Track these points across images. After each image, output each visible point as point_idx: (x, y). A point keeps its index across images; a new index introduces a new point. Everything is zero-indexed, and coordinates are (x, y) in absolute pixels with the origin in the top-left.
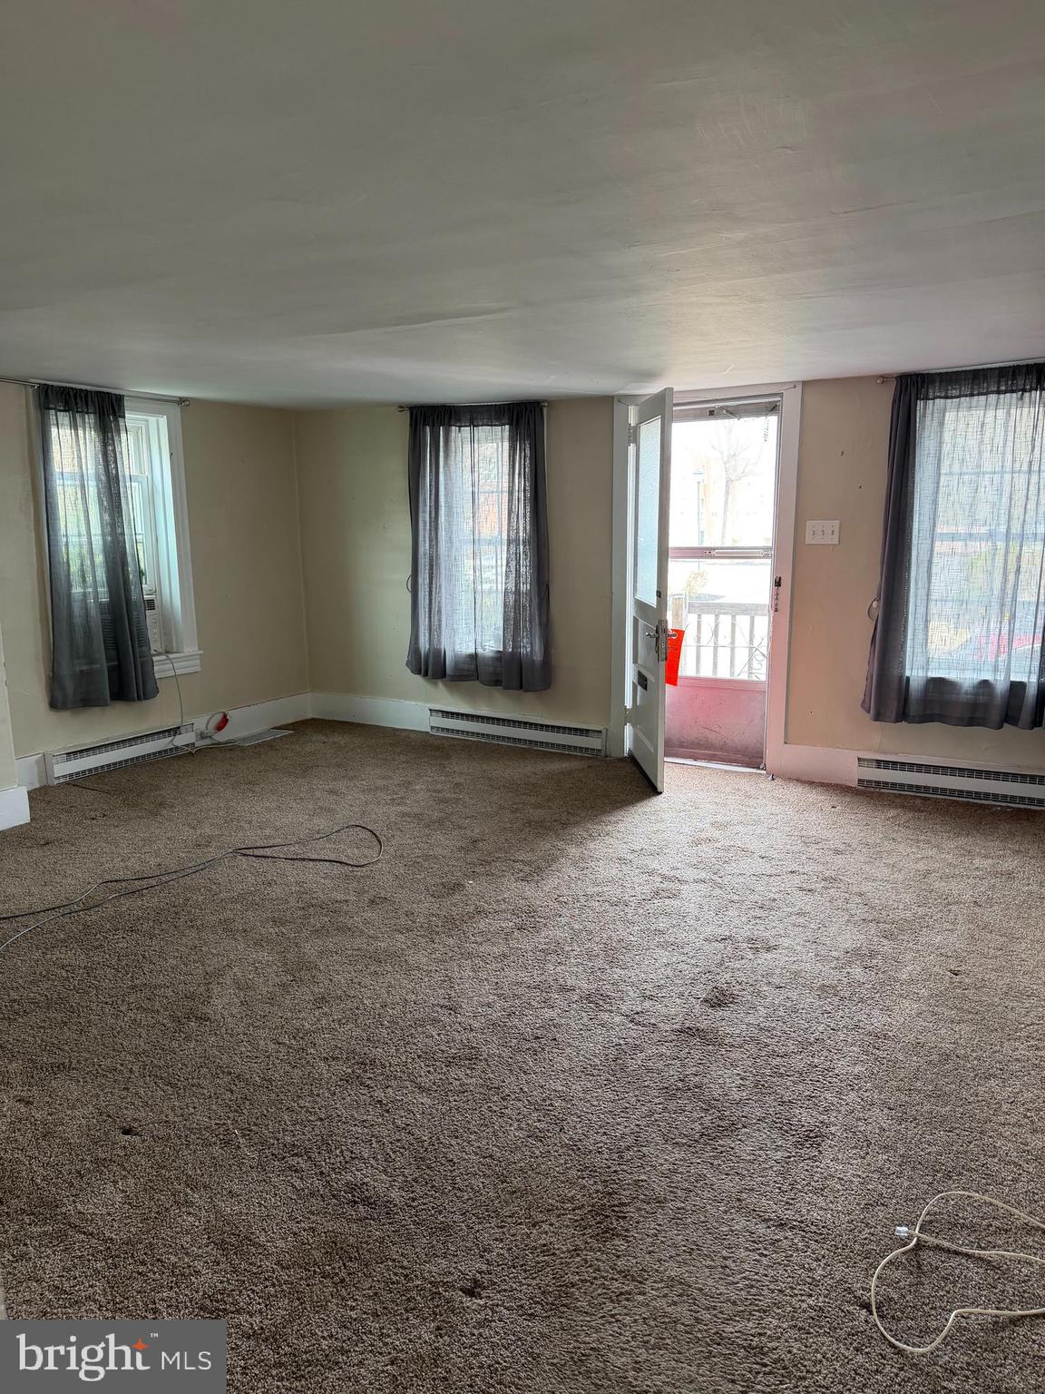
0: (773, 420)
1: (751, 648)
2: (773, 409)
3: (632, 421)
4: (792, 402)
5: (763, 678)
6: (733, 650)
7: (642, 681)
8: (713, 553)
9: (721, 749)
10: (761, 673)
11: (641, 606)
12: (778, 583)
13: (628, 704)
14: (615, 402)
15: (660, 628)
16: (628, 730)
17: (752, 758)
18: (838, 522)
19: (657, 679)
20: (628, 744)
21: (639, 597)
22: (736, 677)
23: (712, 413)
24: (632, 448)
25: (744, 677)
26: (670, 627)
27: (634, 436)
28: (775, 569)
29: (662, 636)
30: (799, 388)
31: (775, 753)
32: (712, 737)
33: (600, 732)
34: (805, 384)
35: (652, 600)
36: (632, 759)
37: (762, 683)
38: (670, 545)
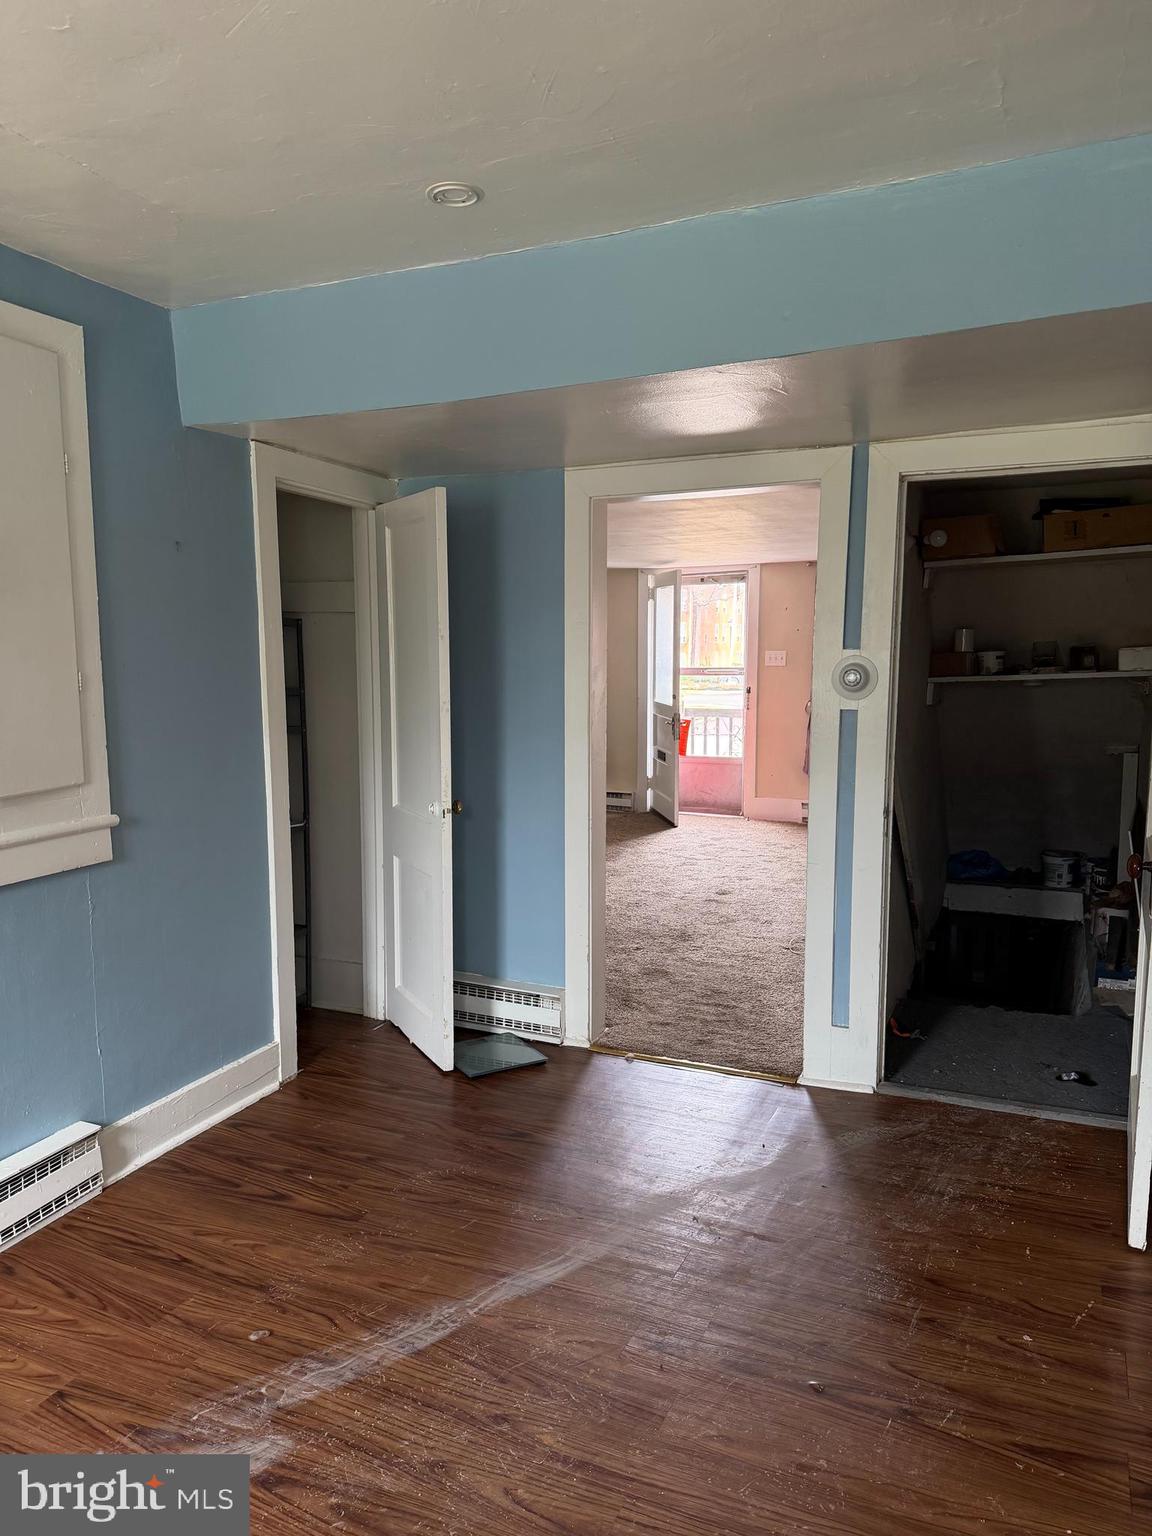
0: (742, 585)
1: (731, 736)
2: (743, 578)
3: (651, 584)
4: (754, 576)
5: (740, 755)
6: (718, 736)
7: (661, 755)
8: (706, 671)
9: (713, 806)
10: (738, 751)
11: (659, 707)
12: (749, 691)
13: (650, 774)
14: (640, 573)
15: (676, 718)
16: (650, 793)
17: (735, 810)
18: (784, 652)
19: (674, 754)
20: (649, 804)
21: (656, 700)
22: (721, 755)
23: (702, 580)
24: (651, 602)
25: (727, 755)
26: (681, 718)
27: (652, 595)
28: (748, 680)
29: (677, 724)
30: (759, 567)
31: (749, 804)
32: (706, 797)
33: (630, 794)
34: (762, 565)
35: (669, 702)
36: (653, 811)
37: (740, 759)
38: (681, 666)
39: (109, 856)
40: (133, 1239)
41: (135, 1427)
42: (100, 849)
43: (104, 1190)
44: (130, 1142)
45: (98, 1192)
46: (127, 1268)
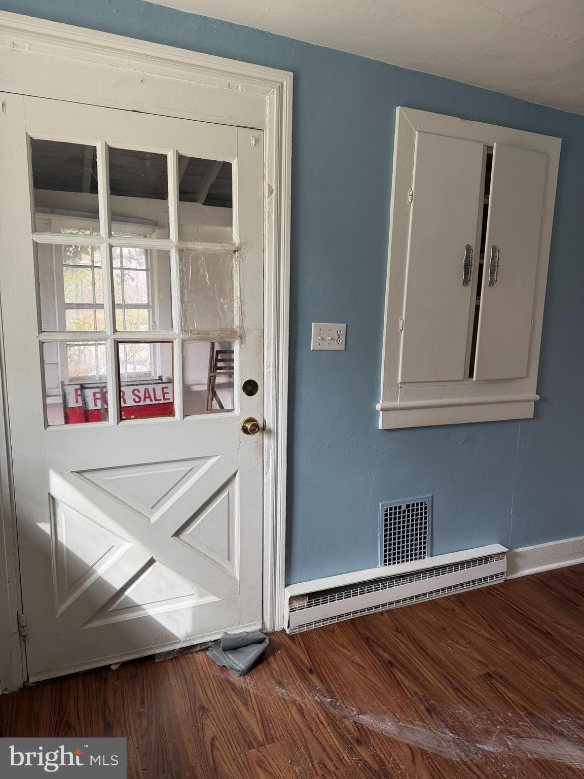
39: (532, 416)
40: (521, 611)
41: (527, 710)
42: (528, 411)
43: (505, 581)
44: (520, 562)
45: (502, 581)
46: (519, 626)
